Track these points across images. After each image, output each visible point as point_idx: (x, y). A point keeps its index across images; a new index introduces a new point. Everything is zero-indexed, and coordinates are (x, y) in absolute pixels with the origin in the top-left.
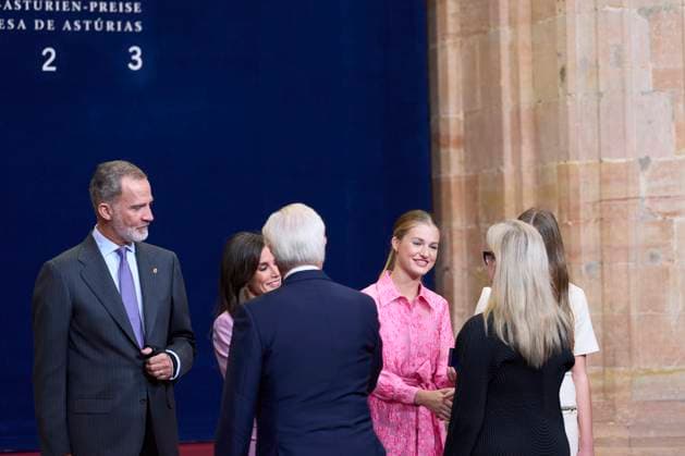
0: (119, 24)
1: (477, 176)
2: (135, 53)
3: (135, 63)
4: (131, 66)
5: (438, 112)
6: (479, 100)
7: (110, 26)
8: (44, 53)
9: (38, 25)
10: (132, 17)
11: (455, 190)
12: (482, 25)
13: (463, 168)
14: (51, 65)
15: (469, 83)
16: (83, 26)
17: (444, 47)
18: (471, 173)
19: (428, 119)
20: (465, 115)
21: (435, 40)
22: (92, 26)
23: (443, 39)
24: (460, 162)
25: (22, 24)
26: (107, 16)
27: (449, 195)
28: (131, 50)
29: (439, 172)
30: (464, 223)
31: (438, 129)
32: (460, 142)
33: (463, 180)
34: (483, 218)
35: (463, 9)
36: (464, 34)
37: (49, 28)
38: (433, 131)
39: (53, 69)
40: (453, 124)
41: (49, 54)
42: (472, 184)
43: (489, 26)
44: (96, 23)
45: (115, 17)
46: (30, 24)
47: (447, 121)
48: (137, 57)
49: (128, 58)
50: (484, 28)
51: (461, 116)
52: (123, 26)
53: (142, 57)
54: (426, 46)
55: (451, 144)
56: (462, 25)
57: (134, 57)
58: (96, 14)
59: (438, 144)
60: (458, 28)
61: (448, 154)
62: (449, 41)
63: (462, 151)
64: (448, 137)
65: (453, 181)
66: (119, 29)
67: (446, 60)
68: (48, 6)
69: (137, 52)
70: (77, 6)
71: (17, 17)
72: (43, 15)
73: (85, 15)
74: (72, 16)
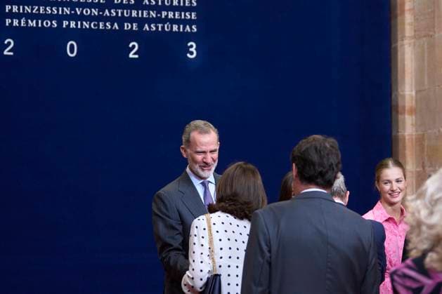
0: (181, 26)
1: (423, 135)
2: (192, 46)
3: (192, 53)
4: (188, 55)
5: (397, 90)
6: (426, 83)
7: (175, 28)
8: (131, 45)
9: (127, 26)
10: (190, 22)
11: (408, 144)
12: (430, 31)
13: (414, 129)
14: (135, 54)
15: (420, 71)
16: (157, 28)
17: (403, 45)
18: (420, 133)
19: (391, 95)
20: (417, 93)
21: (396, 41)
22: (163, 28)
23: (403, 40)
24: (412, 125)
25: (116, 26)
26: (173, 21)
27: (404, 147)
28: (189, 44)
29: (398, 132)
30: (415, 167)
31: (397, 102)
32: (412, 111)
33: (414, 137)
34: (427, 163)
35: (416, 20)
36: (416, 37)
37: (134, 29)
38: (393, 103)
39: (137, 56)
40: (407, 98)
41: (134, 46)
42: (420, 140)
43: (435, 32)
44: (166, 26)
45: (178, 22)
46: (121, 26)
47: (404, 97)
48: (193, 50)
49: (187, 50)
50: (431, 33)
51: (414, 93)
52: (184, 28)
53: (196, 49)
54: (390, 45)
55: (406, 112)
56: (415, 31)
57: (191, 50)
58: (166, 20)
59: (397, 112)
60: (413, 34)
61: (404, 118)
62: (406, 42)
63: (414, 117)
64: (404, 107)
65: (407, 138)
66: (181, 30)
67: (403, 54)
68: (134, 14)
69: (193, 46)
70: (153, 14)
71: (112, 20)
72: (131, 20)
73: (158, 20)
74: (149, 21)
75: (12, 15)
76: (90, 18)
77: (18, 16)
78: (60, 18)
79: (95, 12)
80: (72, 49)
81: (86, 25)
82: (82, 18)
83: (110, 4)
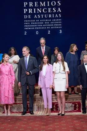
9: (48, 28)
10: (60, 26)
14: (49, 33)
25: (45, 28)
26: (57, 26)
41: (49, 31)
46: (46, 28)
68: (49, 25)
69: (61, 31)
71: (45, 27)
72: (48, 26)
73: (54, 26)
74: (52, 26)
75: (26, 27)
76: (40, 27)
77: (27, 27)
78: (35, 27)
79: (41, 25)
80: (37, 33)
82: (39, 27)
83: (44, 24)
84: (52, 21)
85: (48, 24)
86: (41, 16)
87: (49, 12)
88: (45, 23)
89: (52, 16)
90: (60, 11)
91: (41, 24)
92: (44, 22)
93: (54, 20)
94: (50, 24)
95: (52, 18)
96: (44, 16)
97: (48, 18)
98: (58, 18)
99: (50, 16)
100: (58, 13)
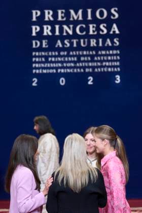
3: (117, 80)
4: (116, 82)
7: (110, 70)
9: (87, 70)
10: (117, 67)
14: (91, 82)
16: (101, 70)
22: (104, 70)
25: (82, 70)
26: (108, 67)
28: (116, 76)
37: (90, 71)
41: (90, 79)
45: (111, 67)
46: (84, 70)
49: (115, 79)
52: (114, 69)
53: (120, 79)
58: (105, 66)
68: (90, 64)
69: (118, 77)
70: (99, 64)
71: (80, 68)
72: (89, 67)
73: (101, 67)
74: (98, 67)
75: (36, 68)
76: (70, 68)
77: (39, 68)
78: (57, 68)
79: (72, 65)
80: (62, 81)
81: (69, 71)
82: (67, 67)
83: (79, 61)
84: (97, 55)
85: (88, 61)
86: (72, 44)
87: (91, 33)
88: (82, 59)
89: (97, 43)
90: (117, 32)
91: (71, 62)
92: (79, 57)
93: (104, 52)
94: (92, 61)
95: (97, 49)
96: (79, 43)
97: (89, 48)
98: (113, 48)
99: (93, 43)
100: (112, 37)
